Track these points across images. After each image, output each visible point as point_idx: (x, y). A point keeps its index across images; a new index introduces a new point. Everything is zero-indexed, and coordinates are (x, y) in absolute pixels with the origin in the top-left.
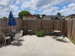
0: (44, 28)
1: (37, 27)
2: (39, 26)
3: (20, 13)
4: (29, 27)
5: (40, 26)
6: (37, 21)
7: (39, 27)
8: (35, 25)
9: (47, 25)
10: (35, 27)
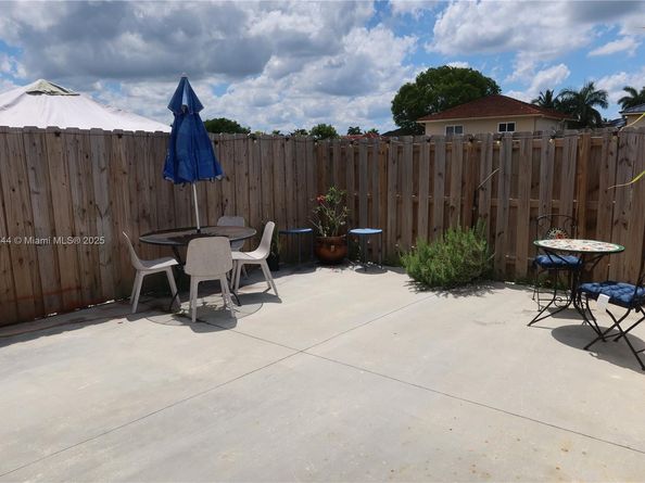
0: (493, 208)
1: (431, 205)
2: (447, 191)
3: (406, 90)
4: (370, 201)
5: (455, 197)
6: (432, 152)
7: (446, 204)
8: (416, 185)
9: (525, 179)
10: (415, 205)
